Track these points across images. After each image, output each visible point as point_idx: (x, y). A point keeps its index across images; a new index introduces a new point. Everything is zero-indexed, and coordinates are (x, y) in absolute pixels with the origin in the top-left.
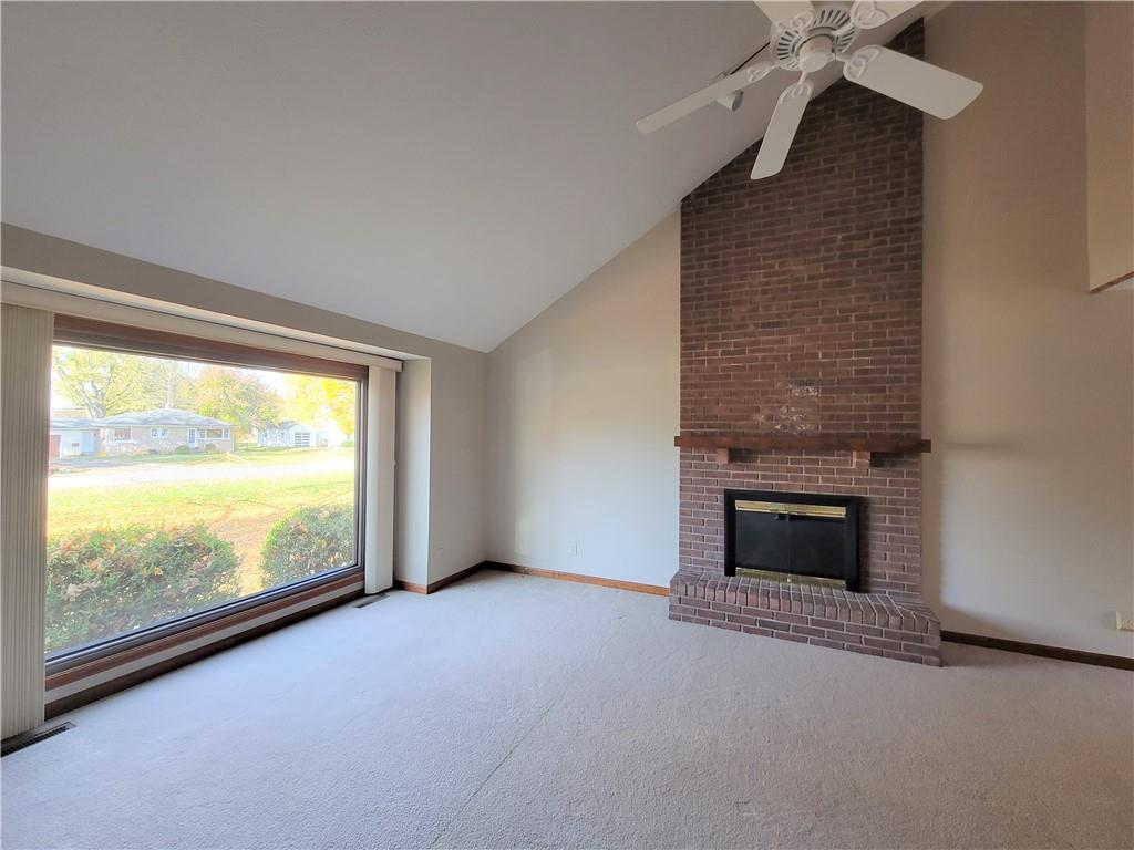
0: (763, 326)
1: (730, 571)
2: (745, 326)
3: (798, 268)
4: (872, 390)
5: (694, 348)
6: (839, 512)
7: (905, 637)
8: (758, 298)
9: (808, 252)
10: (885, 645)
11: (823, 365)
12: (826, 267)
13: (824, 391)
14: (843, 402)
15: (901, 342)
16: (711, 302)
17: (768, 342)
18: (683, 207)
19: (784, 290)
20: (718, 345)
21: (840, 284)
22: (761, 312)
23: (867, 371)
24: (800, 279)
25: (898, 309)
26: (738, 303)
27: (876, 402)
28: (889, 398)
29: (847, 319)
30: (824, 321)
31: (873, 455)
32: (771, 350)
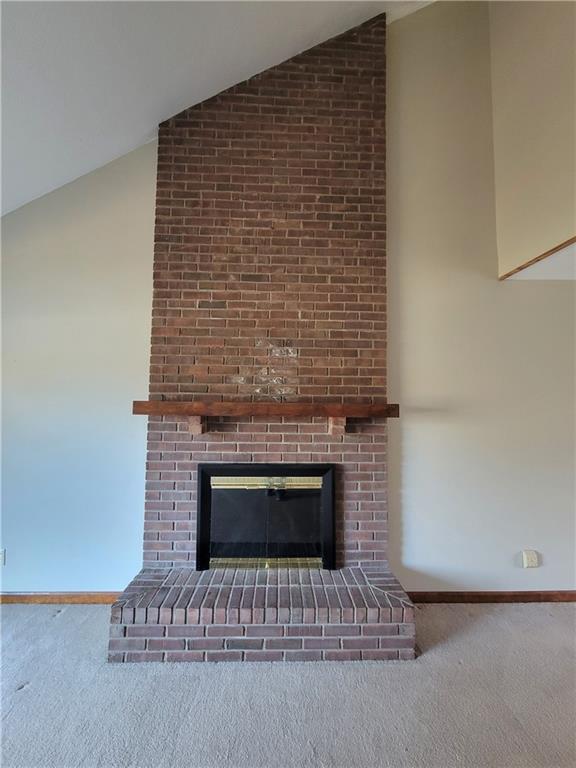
0: (245, 278)
1: (203, 564)
2: (226, 277)
3: (279, 221)
4: (345, 354)
5: (168, 295)
6: (315, 482)
7: (382, 631)
8: (239, 247)
9: (287, 207)
10: (365, 644)
11: (303, 325)
12: (305, 224)
13: (304, 353)
14: (320, 365)
15: (370, 308)
16: (189, 245)
17: (251, 297)
18: (160, 133)
19: (265, 243)
20: (195, 295)
21: (318, 243)
22: (243, 263)
23: (341, 334)
24: (282, 233)
25: (367, 275)
26: (218, 250)
27: (349, 366)
28: (359, 362)
29: (324, 280)
30: (304, 279)
31: (348, 420)
32: (252, 305)
